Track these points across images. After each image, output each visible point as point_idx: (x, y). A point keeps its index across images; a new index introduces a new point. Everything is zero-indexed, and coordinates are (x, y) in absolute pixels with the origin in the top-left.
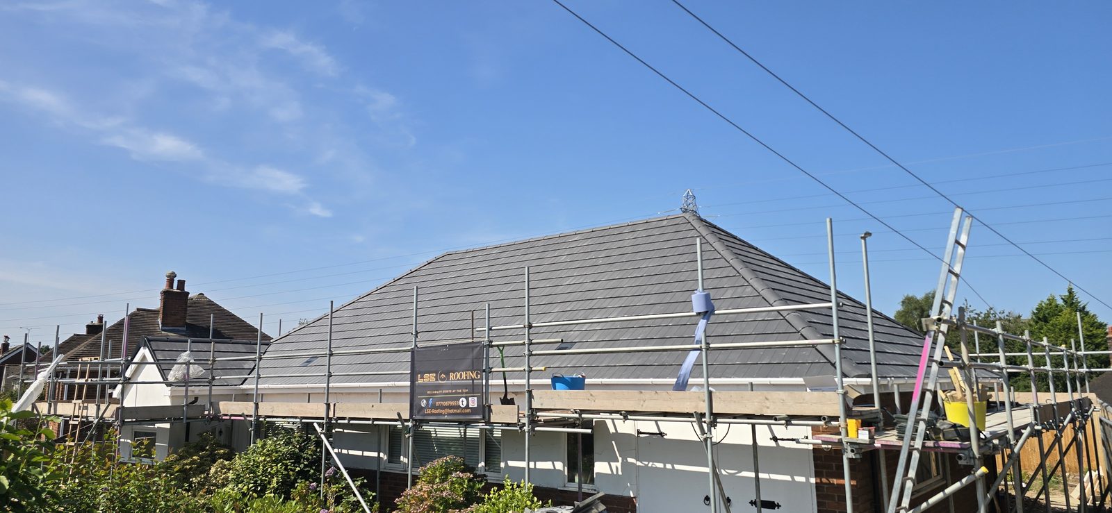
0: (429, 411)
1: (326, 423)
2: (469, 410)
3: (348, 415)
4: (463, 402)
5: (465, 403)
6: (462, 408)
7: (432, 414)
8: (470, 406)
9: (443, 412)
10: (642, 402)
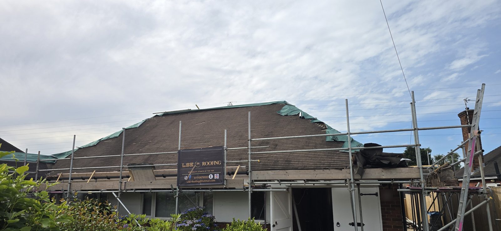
0: (189, 182)
1: (120, 192)
2: (214, 180)
3: (134, 188)
4: (210, 177)
5: (212, 177)
6: (211, 180)
7: (191, 183)
8: (215, 178)
9: (199, 182)
10: (316, 175)
